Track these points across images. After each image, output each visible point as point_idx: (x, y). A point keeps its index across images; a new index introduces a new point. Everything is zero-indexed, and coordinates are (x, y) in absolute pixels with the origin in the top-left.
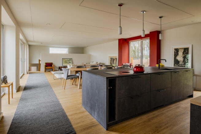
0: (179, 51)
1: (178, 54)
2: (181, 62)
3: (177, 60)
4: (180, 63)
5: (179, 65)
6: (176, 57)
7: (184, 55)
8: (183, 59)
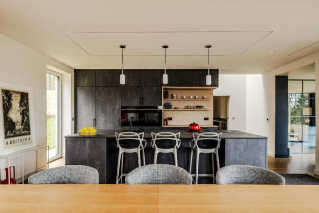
0: (13, 98)
1: (10, 105)
2: (18, 123)
3: (11, 121)
4: (17, 127)
5: (15, 133)
6: (8, 113)
7: (22, 109)
8: (21, 116)
